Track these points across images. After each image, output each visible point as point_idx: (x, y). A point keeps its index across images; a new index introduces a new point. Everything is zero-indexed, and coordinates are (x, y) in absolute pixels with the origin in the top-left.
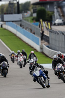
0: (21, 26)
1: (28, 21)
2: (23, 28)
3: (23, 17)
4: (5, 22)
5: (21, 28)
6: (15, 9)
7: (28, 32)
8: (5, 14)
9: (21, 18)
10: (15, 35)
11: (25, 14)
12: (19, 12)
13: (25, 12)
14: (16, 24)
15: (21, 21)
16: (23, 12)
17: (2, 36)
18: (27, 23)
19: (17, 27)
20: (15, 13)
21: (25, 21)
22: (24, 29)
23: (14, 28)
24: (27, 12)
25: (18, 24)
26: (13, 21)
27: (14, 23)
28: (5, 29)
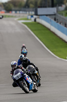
0: (55, 20)
1: (62, 15)
2: (57, 22)
3: (57, 11)
4: (39, 15)
5: (55, 22)
6: (49, 3)
7: (62, 26)
8: (39, 7)
9: (56, 12)
10: (49, 30)
11: (60, 8)
12: (53, 6)
13: (59, 6)
14: (50, 18)
15: (55, 15)
16: (57, 5)
17: (35, 30)
18: (62, 17)
19: (51, 21)
20: (49, 7)
21: (59, 15)
22: (59, 24)
23: (48, 22)
24: (61, 6)
25: (52, 18)
26: (47, 15)
27: (48, 17)
28: (39, 23)
